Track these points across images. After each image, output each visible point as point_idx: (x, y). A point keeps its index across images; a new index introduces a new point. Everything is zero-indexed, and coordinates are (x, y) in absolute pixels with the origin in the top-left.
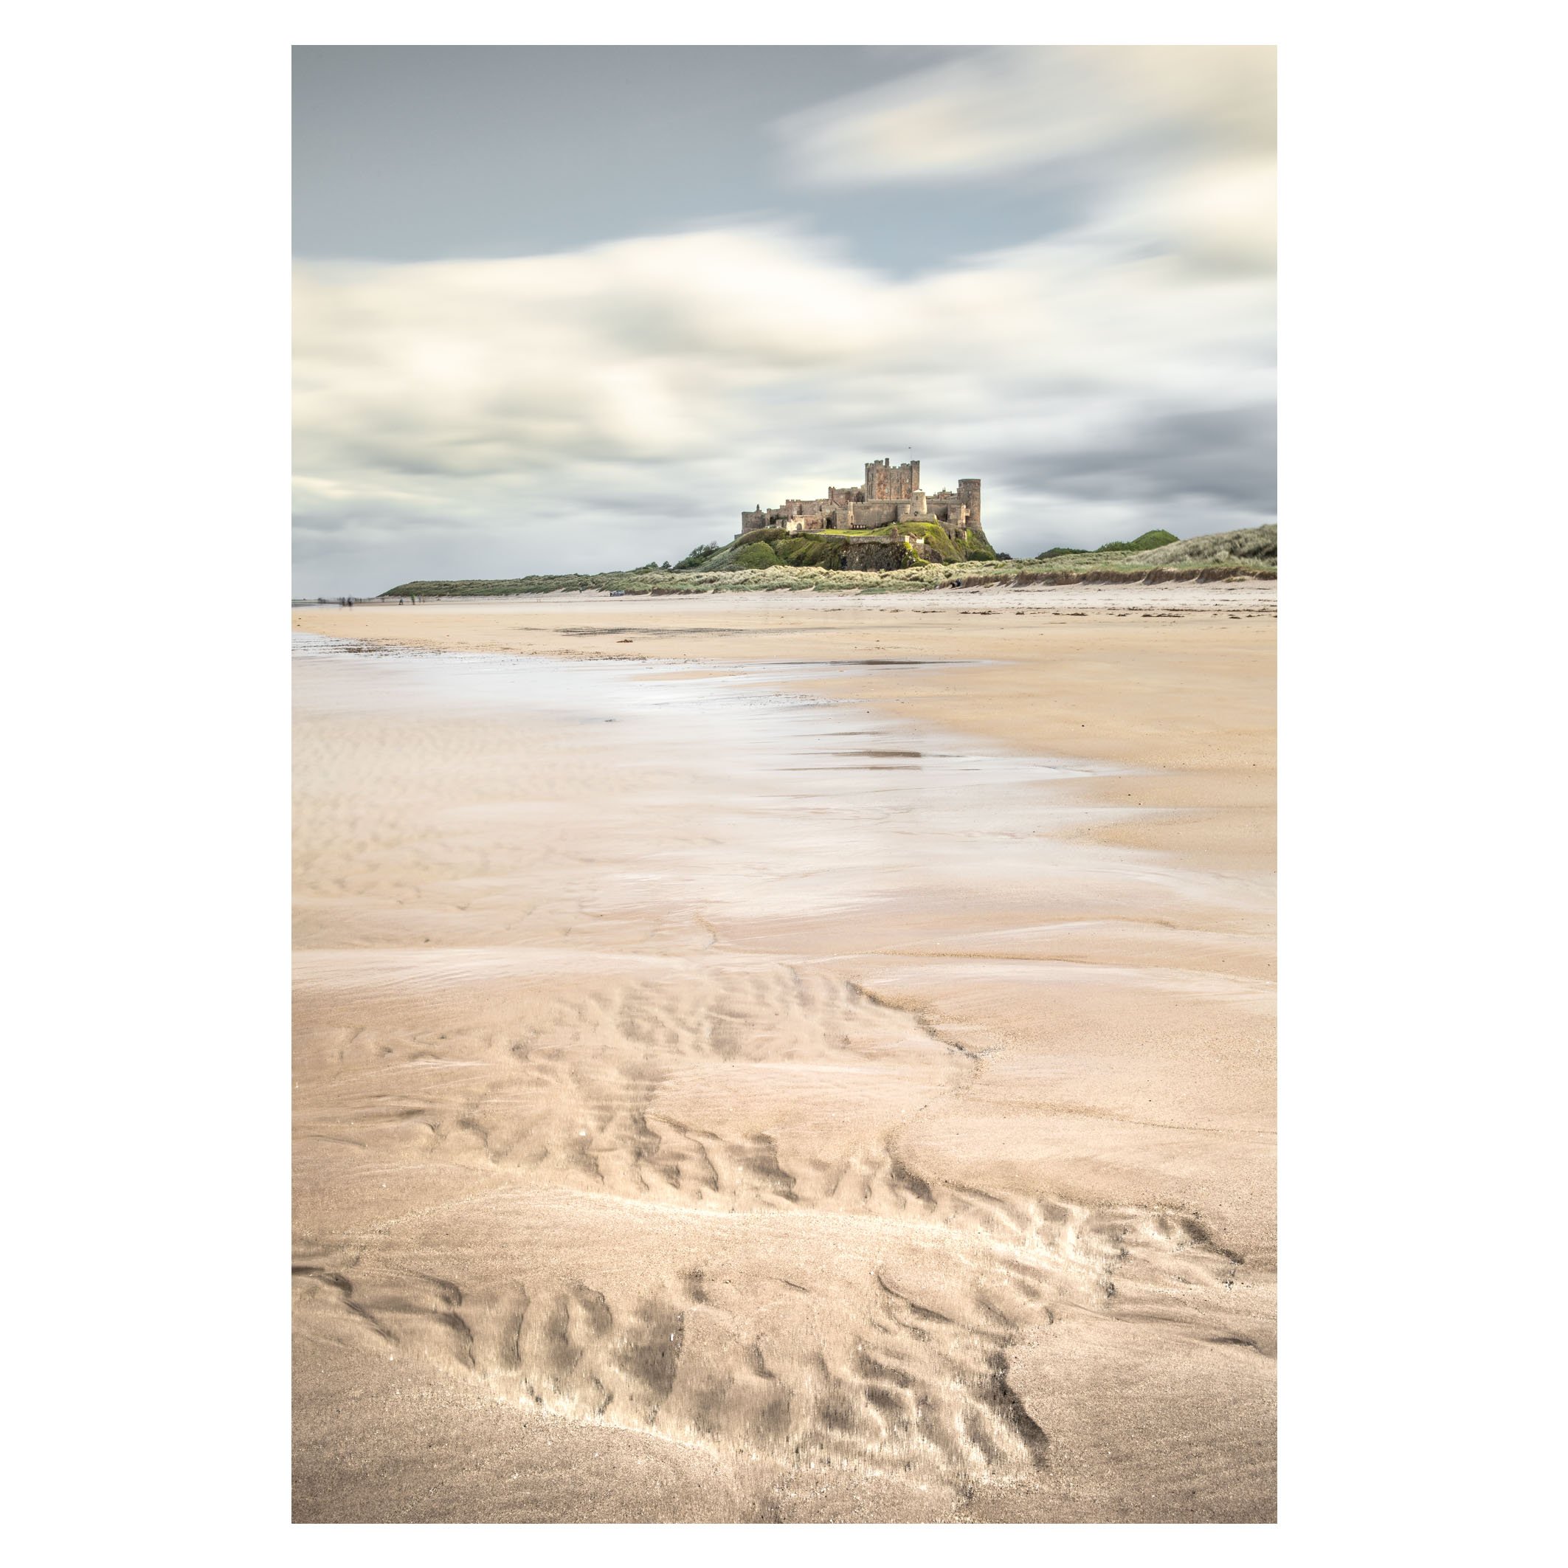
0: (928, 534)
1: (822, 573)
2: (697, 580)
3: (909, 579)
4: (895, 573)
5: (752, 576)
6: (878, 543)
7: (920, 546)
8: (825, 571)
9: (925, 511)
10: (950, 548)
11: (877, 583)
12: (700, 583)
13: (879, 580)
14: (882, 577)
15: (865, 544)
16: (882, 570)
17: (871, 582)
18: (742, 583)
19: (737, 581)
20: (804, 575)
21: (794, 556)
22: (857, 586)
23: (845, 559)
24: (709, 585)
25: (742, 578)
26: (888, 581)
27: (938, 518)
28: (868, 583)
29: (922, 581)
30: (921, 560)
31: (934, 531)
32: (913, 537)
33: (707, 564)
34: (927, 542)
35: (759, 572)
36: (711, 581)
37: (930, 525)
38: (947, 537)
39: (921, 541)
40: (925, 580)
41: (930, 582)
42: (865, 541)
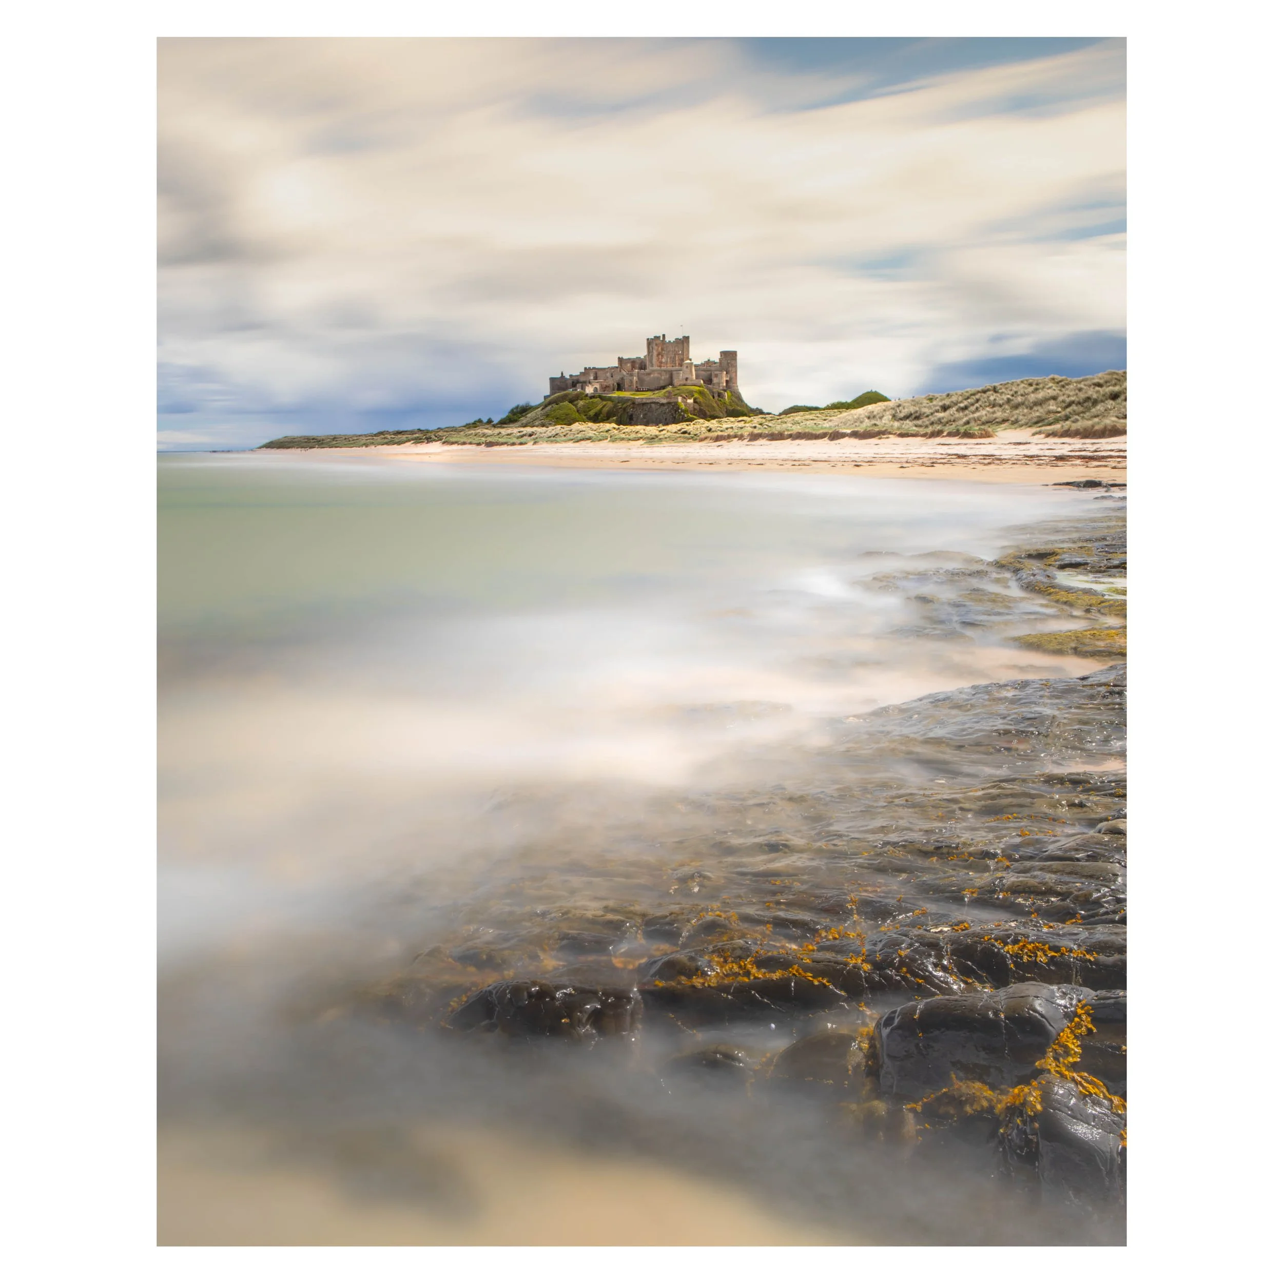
0: (696, 395)
1: (614, 428)
2: (519, 434)
3: (679, 432)
4: (670, 427)
5: (561, 431)
6: (658, 403)
7: (689, 404)
8: (617, 426)
9: (694, 377)
10: (714, 407)
11: (657, 436)
12: (522, 436)
13: (657, 433)
14: (660, 431)
15: (648, 403)
16: (660, 425)
17: (651, 435)
18: (554, 437)
19: (550, 435)
20: (601, 430)
21: (592, 413)
22: (641, 438)
23: (632, 415)
24: (529, 438)
25: (554, 433)
26: (664, 435)
27: (704, 382)
28: (649, 436)
29: (689, 434)
30: (691, 416)
31: (701, 393)
32: (684, 398)
33: (524, 420)
34: (695, 401)
35: (567, 428)
36: (530, 435)
37: (697, 388)
38: (711, 398)
39: (690, 401)
40: (691, 433)
41: (695, 435)
42: (648, 402)
